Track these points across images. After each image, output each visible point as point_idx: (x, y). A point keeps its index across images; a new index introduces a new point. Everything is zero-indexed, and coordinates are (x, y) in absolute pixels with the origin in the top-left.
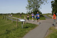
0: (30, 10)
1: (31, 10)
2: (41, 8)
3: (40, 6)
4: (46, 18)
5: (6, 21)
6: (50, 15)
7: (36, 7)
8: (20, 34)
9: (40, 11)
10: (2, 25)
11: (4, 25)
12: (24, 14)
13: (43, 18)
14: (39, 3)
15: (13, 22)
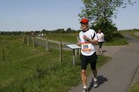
2: (116, 17)
3: (114, 12)
5: (33, 49)
6: (137, 34)
8: (71, 78)
9: (112, 24)
11: (28, 58)
12: (74, 32)
13: (122, 40)
15: (50, 51)
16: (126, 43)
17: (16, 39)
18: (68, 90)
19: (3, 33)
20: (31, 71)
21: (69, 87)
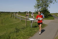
0: (38, 9)
1: (40, 9)
3: (49, 5)
4: (54, 18)
5: (14, 20)
7: (45, 6)
10: (10, 24)
11: (12, 23)
13: (52, 17)
14: (48, 2)
16: (53, 19)
17: (7, 15)
18: (28, 38)
19: (2, 12)
20: (13, 29)
21: (29, 37)
